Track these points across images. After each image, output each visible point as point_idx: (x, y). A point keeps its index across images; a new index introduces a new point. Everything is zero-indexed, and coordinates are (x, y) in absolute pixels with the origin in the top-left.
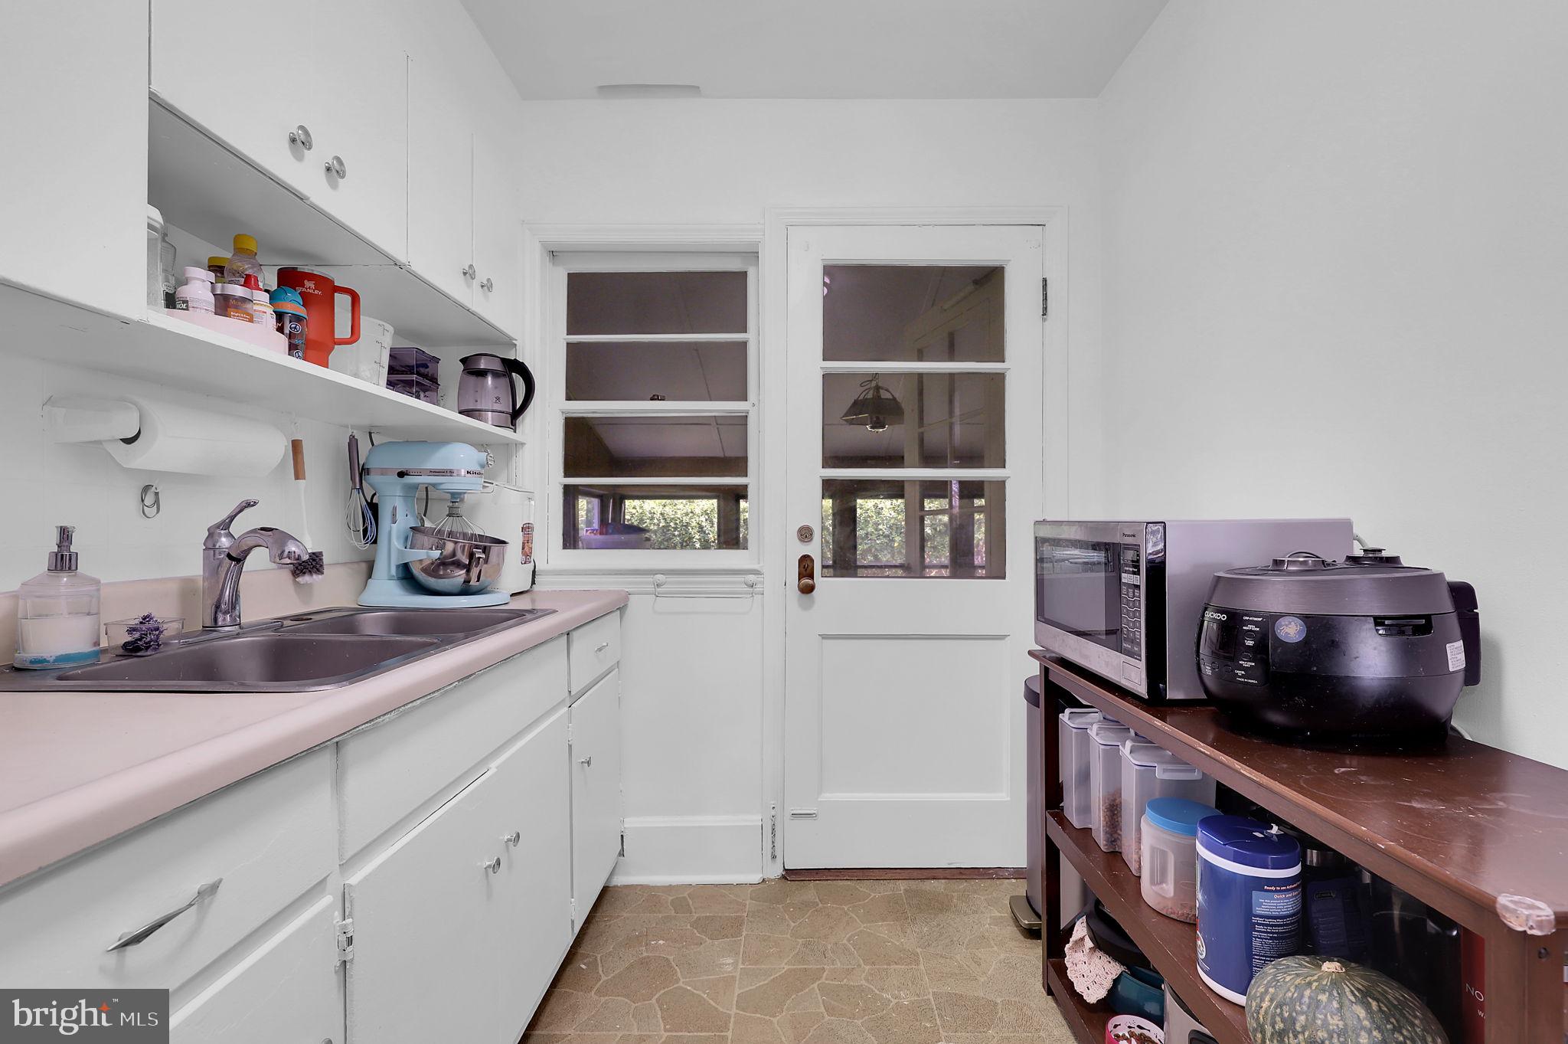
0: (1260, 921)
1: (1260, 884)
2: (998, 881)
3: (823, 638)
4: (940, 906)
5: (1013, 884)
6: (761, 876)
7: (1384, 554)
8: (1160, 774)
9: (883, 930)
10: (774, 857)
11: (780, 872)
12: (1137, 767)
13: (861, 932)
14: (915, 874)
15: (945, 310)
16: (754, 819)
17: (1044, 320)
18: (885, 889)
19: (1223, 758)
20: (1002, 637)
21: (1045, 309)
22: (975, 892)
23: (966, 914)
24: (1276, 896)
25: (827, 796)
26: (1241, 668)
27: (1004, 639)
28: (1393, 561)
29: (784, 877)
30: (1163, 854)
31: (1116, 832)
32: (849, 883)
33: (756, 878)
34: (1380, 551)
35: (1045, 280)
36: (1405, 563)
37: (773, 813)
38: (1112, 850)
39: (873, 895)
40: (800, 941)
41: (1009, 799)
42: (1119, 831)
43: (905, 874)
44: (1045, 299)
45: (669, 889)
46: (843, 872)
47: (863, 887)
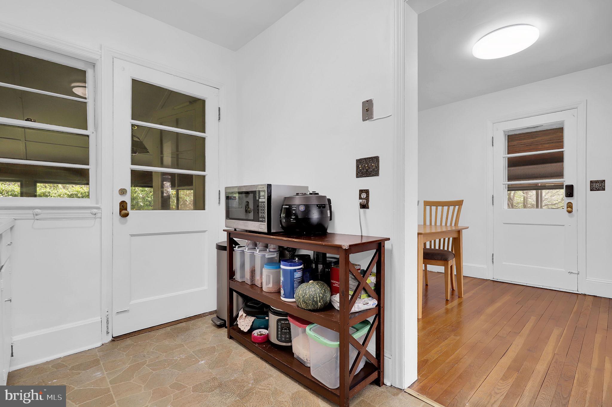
0: (296, 279)
1: (295, 270)
2: (204, 317)
3: (131, 236)
4: (187, 329)
5: (209, 317)
6: (101, 343)
7: (316, 192)
8: (267, 256)
9: (166, 342)
10: (108, 333)
11: (110, 338)
12: (261, 256)
13: (157, 346)
14: (173, 323)
15: (175, 109)
16: (98, 319)
17: (219, 122)
18: (161, 332)
19: (290, 239)
20: (204, 231)
21: (219, 118)
22: (197, 322)
23: (196, 329)
24: (299, 273)
25: (132, 302)
26: (292, 218)
27: (205, 232)
28: (317, 194)
29: (113, 341)
30: (269, 276)
31: (253, 278)
32: (145, 334)
33: (99, 344)
34: (315, 192)
35: (219, 108)
36: (319, 194)
37: (107, 313)
38: (252, 284)
39: (158, 334)
40: (131, 356)
41: (207, 288)
42: (254, 278)
43: (169, 325)
44: (219, 115)
45: (47, 363)
46: (142, 331)
47: (152, 333)
